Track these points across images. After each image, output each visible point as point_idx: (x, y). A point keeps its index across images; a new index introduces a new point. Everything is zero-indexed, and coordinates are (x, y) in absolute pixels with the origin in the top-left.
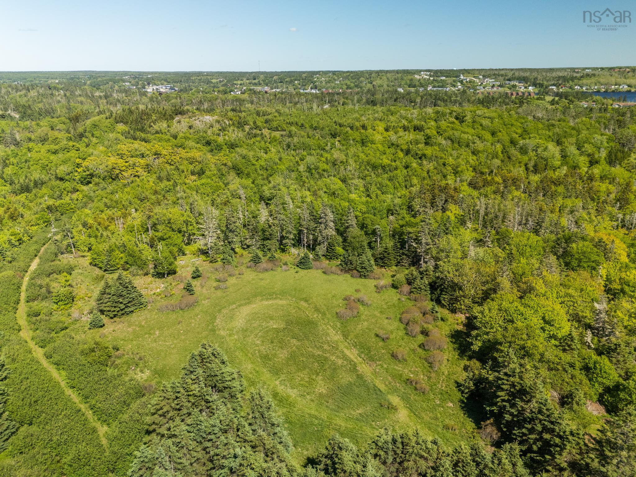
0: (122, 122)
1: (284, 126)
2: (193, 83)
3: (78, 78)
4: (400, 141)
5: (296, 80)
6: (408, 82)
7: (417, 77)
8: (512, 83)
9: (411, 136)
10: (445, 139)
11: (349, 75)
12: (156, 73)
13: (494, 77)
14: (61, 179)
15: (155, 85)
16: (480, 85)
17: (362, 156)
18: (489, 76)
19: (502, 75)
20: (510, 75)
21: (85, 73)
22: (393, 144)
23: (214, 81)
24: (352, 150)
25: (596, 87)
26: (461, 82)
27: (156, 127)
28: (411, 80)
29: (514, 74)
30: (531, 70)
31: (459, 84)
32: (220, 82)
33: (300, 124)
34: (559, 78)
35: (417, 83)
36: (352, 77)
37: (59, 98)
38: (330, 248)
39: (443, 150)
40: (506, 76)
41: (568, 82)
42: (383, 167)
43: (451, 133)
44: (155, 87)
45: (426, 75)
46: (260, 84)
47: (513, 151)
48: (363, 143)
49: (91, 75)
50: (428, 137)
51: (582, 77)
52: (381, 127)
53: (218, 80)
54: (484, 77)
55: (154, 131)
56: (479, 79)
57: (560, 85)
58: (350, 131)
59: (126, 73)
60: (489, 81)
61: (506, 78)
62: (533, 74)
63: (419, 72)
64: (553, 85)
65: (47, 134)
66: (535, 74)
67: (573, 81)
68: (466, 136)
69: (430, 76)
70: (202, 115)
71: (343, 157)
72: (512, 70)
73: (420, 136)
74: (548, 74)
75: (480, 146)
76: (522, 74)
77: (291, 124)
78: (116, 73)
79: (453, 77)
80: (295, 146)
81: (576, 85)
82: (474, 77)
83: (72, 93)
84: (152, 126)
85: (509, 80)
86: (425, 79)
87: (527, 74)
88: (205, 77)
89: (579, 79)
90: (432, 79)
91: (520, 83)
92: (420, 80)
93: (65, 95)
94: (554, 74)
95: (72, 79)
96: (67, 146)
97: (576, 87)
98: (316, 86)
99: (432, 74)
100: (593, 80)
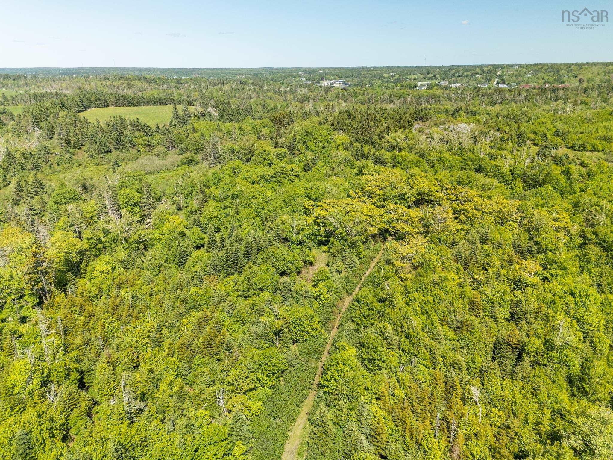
0: (339, 128)
3: (261, 74)
5: (477, 74)
11: (541, 68)
12: (325, 69)
15: (329, 80)
21: (266, 69)
23: (386, 75)
27: (390, 139)
32: (393, 76)
36: (545, 70)
37: (250, 93)
44: (329, 82)
46: (436, 79)
49: (272, 71)
53: (390, 75)
55: (387, 145)
59: (300, 69)
65: (253, 145)
78: (291, 70)
83: (261, 88)
84: (383, 137)
88: (375, 72)
93: (255, 90)
95: (256, 74)
96: (284, 170)
98: (503, 80)
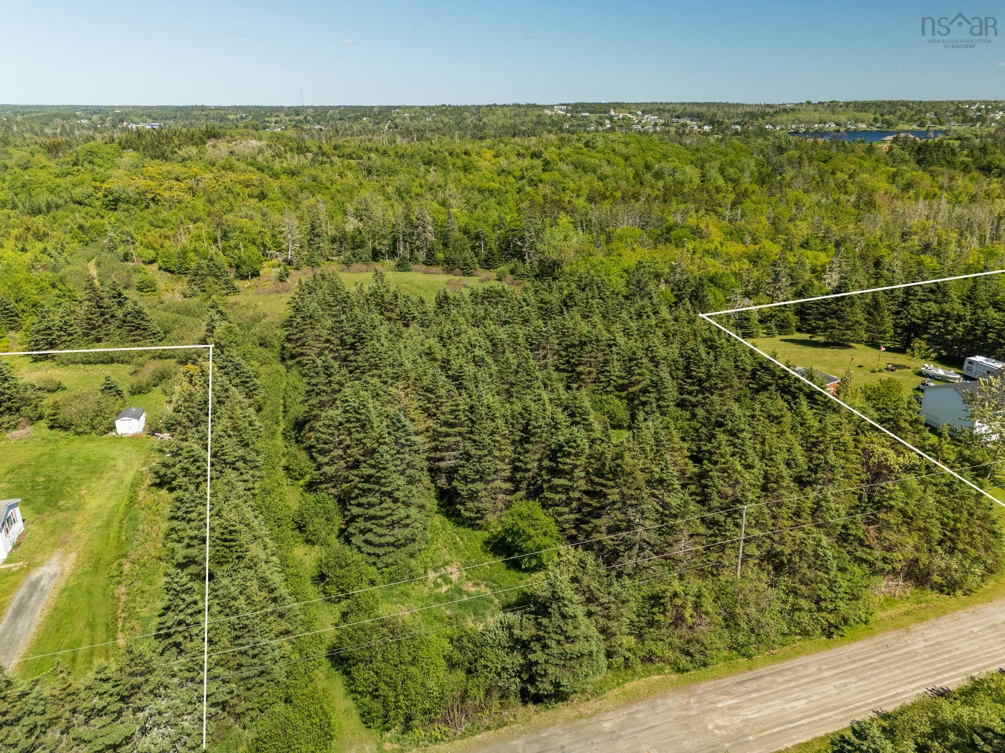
0: (129, 147)
1: (360, 153)
2: (197, 119)
4: (512, 168)
5: (363, 116)
6: (535, 119)
7: (548, 112)
8: (682, 121)
9: (527, 162)
10: (567, 164)
11: (448, 109)
13: (657, 113)
14: (80, 203)
15: (133, 122)
16: (638, 124)
17: (464, 181)
18: (650, 112)
19: (669, 111)
20: (680, 110)
22: (503, 171)
23: (231, 117)
24: (453, 175)
25: (794, 126)
26: (611, 119)
27: (182, 153)
28: (539, 116)
29: (685, 109)
30: (709, 105)
31: (607, 122)
32: (242, 118)
33: (381, 151)
34: (746, 114)
35: (548, 121)
38: (430, 254)
39: (565, 176)
40: (674, 111)
41: (757, 120)
42: (491, 192)
43: (575, 157)
45: (561, 110)
46: (307, 122)
47: (648, 176)
48: (466, 169)
50: (547, 163)
51: (776, 112)
52: (489, 154)
53: (238, 116)
54: (644, 112)
55: (179, 159)
56: (637, 115)
57: (746, 123)
58: (449, 158)
60: (651, 118)
61: (674, 114)
62: (712, 109)
63: (551, 107)
64: (738, 123)
66: (713, 110)
67: (763, 118)
68: (593, 161)
69: (567, 111)
70: (246, 140)
71: (441, 181)
72: (683, 104)
73: (537, 162)
74: (732, 110)
75: (607, 170)
76: (696, 109)
77: (369, 150)
79: (600, 112)
80: (377, 171)
81: (767, 124)
82: (630, 113)
84: (175, 152)
85: (678, 117)
86: (559, 115)
87: (704, 109)
89: (772, 116)
90: (569, 115)
91: (692, 120)
92: (551, 116)
94: (740, 110)
97: (767, 127)
98: (395, 124)
99: (570, 108)
100: (791, 117)
